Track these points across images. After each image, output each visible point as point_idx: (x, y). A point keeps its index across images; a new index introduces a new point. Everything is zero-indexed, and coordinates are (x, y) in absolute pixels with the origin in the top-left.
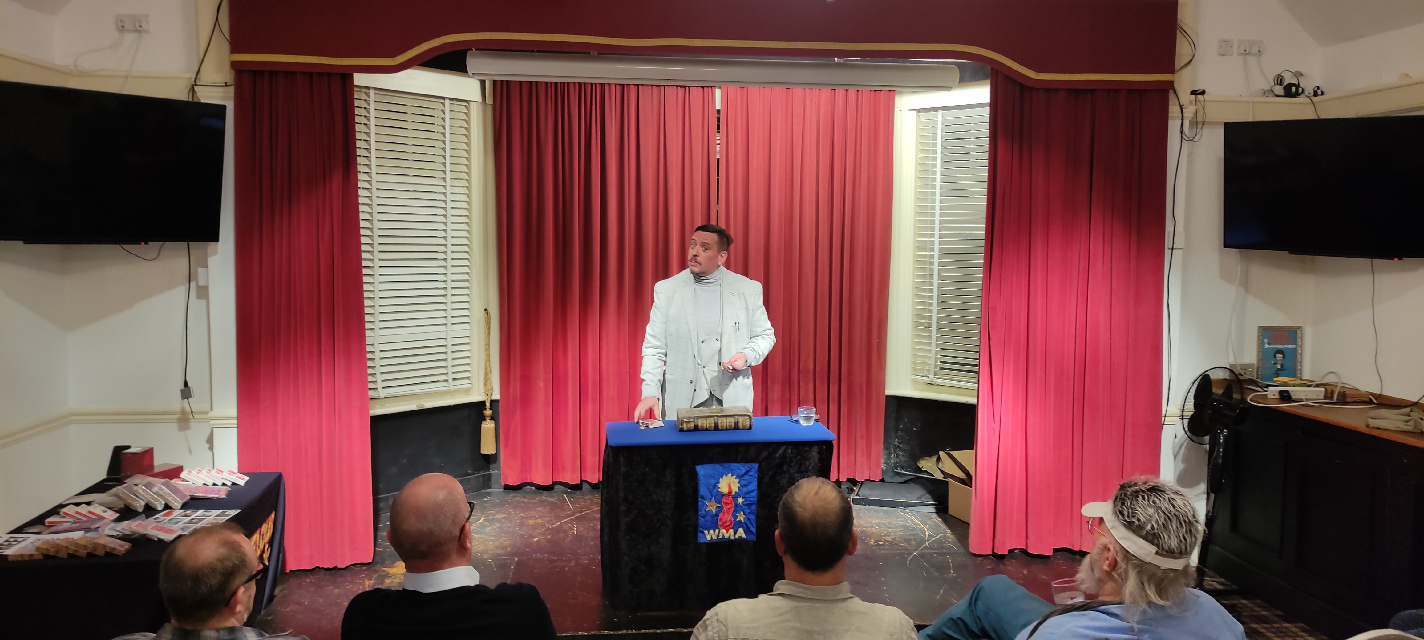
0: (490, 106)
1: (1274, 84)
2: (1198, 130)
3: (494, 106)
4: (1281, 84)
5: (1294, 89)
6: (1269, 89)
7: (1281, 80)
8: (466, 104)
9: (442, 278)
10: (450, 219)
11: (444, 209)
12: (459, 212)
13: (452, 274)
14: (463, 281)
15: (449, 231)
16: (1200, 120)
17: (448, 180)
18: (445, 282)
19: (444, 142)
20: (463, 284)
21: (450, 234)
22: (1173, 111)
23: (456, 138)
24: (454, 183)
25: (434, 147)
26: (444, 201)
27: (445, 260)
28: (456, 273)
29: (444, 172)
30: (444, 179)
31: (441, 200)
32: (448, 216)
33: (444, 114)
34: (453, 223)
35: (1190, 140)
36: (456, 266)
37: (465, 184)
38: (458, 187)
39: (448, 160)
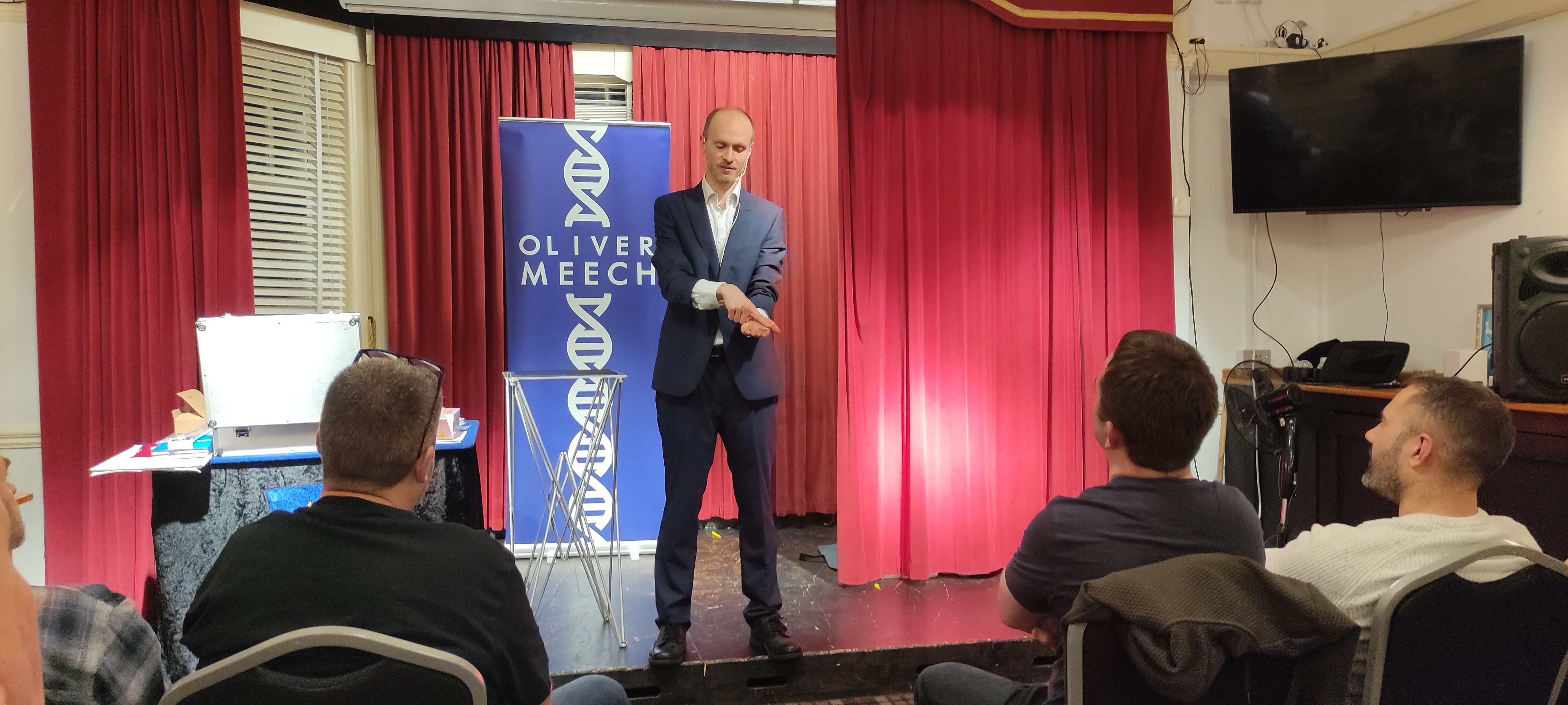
0: (372, 67)
1: (1275, 36)
2: (1201, 82)
3: (377, 66)
4: (1283, 36)
5: (1297, 40)
6: (1271, 40)
7: (1283, 32)
8: (341, 64)
9: (312, 276)
10: (321, 204)
11: (315, 190)
12: (334, 196)
13: (324, 272)
14: (337, 281)
15: (320, 218)
16: (1202, 73)
17: (319, 155)
18: (315, 281)
19: (313, 108)
20: (336, 285)
21: (321, 222)
22: (1171, 59)
23: (328, 105)
24: (327, 160)
25: (301, 113)
26: (315, 181)
27: (315, 254)
28: (328, 272)
29: (314, 145)
30: (314, 154)
31: (310, 179)
32: (320, 200)
33: (313, 74)
34: (325, 209)
35: (1193, 94)
36: (328, 262)
37: (340, 161)
38: (332, 164)
39: (319, 131)
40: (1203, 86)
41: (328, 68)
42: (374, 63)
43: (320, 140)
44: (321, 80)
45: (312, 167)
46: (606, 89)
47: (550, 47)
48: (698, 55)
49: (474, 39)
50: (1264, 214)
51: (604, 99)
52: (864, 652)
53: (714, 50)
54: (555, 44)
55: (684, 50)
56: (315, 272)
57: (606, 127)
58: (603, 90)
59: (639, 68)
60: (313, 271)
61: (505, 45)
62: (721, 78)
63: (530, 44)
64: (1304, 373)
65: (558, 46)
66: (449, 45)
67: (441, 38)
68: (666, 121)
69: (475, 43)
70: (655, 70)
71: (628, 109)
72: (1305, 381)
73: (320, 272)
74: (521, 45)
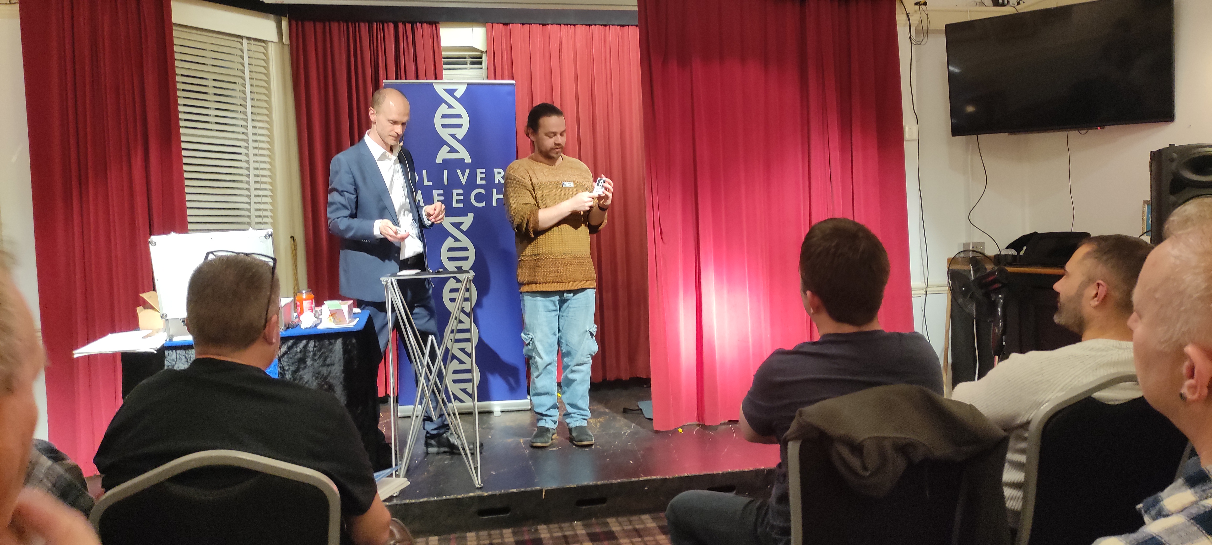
0: (287, 46)
2: (924, 36)
3: (291, 45)
5: (1000, 1)
6: (980, 1)
8: (264, 44)
9: (246, 206)
10: (252, 151)
11: (246, 141)
12: (261, 145)
13: (255, 203)
14: (266, 210)
15: (251, 162)
16: (925, 28)
17: (249, 114)
18: (249, 210)
19: (244, 79)
20: (265, 213)
21: (252, 165)
22: (900, 18)
23: (255, 76)
24: (255, 117)
25: (235, 83)
26: (246, 134)
27: (248, 189)
28: (259, 203)
29: (245, 107)
30: (245, 114)
31: (243, 133)
32: (251, 148)
33: (243, 52)
34: (255, 155)
35: (919, 44)
36: (259, 196)
37: (266, 118)
38: (259, 121)
39: (249, 96)
40: (926, 38)
41: (253, 48)
42: (288, 42)
43: (249, 103)
44: (249, 57)
45: (244, 123)
46: (467, 57)
47: (423, 26)
48: (536, 29)
49: (364, 22)
50: (976, 136)
51: (466, 65)
52: (666, 479)
53: (548, 24)
54: (426, 23)
55: (526, 25)
56: (249, 203)
57: (466, 86)
58: (465, 58)
59: (491, 40)
60: (247, 203)
61: (388, 26)
62: (555, 45)
63: (407, 24)
64: (1010, 259)
65: (429, 25)
66: (345, 27)
67: (339, 21)
68: (513, 79)
69: (365, 25)
70: (504, 41)
71: (484, 72)
72: (1011, 264)
73: (252, 203)
74: (401, 25)
